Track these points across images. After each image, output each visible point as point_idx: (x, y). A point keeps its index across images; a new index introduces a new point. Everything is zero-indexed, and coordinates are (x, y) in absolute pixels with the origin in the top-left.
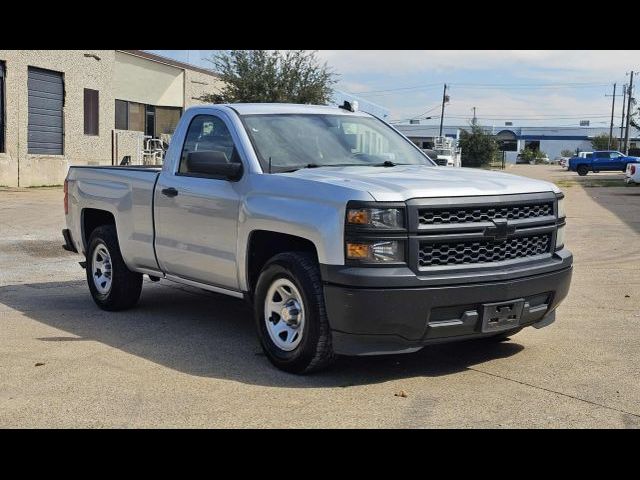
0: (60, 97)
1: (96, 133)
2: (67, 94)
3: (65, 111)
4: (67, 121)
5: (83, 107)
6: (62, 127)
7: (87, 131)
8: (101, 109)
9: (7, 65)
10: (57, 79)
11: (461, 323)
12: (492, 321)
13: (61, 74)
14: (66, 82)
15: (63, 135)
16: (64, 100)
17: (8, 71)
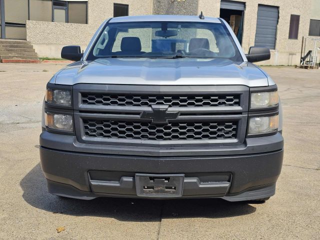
0: (276, 19)
1: (296, 37)
2: (280, 18)
3: (278, 26)
4: (278, 32)
5: (289, 24)
6: (276, 35)
7: (290, 37)
8: (300, 25)
9: (247, 4)
10: (275, 10)
11: (118, 185)
12: (148, 188)
13: (278, 7)
14: (280, 11)
15: (276, 39)
16: (278, 21)
17: (247, 7)
